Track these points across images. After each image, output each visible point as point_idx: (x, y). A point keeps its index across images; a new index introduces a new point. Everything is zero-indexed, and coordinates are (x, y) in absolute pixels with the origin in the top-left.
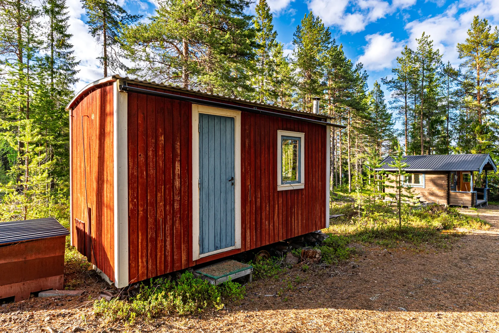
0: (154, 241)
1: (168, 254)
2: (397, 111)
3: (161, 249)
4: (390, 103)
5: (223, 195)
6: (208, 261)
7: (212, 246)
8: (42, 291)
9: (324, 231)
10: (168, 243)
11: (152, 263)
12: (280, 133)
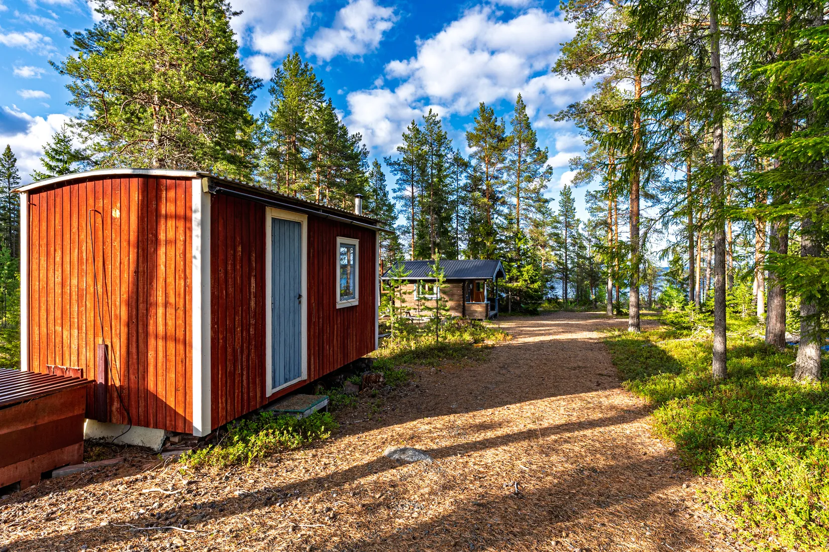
0: (233, 374)
1: (245, 390)
2: (403, 202)
3: (238, 386)
4: (394, 191)
5: (292, 314)
6: (279, 396)
7: (282, 380)
8: (56, 468)
9: (371, 355)
10: (245, 378)
11: (231, 403)
12: (340, 240)
